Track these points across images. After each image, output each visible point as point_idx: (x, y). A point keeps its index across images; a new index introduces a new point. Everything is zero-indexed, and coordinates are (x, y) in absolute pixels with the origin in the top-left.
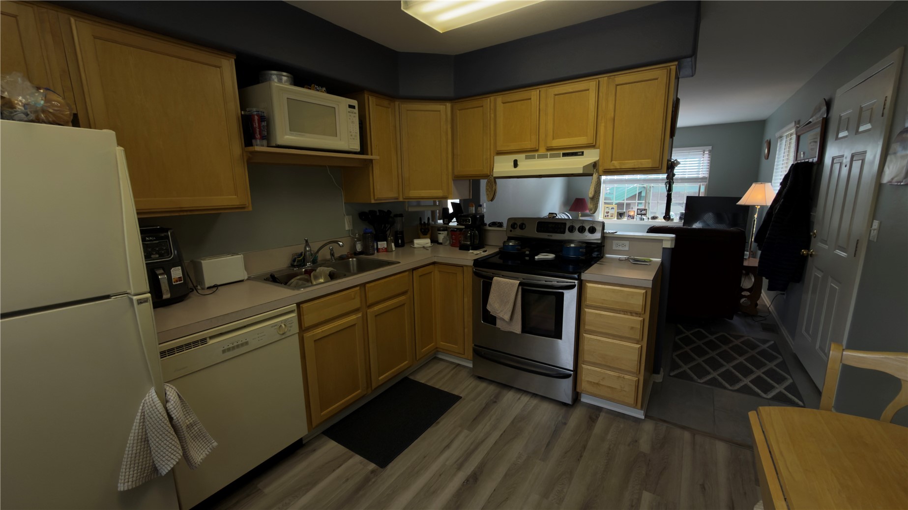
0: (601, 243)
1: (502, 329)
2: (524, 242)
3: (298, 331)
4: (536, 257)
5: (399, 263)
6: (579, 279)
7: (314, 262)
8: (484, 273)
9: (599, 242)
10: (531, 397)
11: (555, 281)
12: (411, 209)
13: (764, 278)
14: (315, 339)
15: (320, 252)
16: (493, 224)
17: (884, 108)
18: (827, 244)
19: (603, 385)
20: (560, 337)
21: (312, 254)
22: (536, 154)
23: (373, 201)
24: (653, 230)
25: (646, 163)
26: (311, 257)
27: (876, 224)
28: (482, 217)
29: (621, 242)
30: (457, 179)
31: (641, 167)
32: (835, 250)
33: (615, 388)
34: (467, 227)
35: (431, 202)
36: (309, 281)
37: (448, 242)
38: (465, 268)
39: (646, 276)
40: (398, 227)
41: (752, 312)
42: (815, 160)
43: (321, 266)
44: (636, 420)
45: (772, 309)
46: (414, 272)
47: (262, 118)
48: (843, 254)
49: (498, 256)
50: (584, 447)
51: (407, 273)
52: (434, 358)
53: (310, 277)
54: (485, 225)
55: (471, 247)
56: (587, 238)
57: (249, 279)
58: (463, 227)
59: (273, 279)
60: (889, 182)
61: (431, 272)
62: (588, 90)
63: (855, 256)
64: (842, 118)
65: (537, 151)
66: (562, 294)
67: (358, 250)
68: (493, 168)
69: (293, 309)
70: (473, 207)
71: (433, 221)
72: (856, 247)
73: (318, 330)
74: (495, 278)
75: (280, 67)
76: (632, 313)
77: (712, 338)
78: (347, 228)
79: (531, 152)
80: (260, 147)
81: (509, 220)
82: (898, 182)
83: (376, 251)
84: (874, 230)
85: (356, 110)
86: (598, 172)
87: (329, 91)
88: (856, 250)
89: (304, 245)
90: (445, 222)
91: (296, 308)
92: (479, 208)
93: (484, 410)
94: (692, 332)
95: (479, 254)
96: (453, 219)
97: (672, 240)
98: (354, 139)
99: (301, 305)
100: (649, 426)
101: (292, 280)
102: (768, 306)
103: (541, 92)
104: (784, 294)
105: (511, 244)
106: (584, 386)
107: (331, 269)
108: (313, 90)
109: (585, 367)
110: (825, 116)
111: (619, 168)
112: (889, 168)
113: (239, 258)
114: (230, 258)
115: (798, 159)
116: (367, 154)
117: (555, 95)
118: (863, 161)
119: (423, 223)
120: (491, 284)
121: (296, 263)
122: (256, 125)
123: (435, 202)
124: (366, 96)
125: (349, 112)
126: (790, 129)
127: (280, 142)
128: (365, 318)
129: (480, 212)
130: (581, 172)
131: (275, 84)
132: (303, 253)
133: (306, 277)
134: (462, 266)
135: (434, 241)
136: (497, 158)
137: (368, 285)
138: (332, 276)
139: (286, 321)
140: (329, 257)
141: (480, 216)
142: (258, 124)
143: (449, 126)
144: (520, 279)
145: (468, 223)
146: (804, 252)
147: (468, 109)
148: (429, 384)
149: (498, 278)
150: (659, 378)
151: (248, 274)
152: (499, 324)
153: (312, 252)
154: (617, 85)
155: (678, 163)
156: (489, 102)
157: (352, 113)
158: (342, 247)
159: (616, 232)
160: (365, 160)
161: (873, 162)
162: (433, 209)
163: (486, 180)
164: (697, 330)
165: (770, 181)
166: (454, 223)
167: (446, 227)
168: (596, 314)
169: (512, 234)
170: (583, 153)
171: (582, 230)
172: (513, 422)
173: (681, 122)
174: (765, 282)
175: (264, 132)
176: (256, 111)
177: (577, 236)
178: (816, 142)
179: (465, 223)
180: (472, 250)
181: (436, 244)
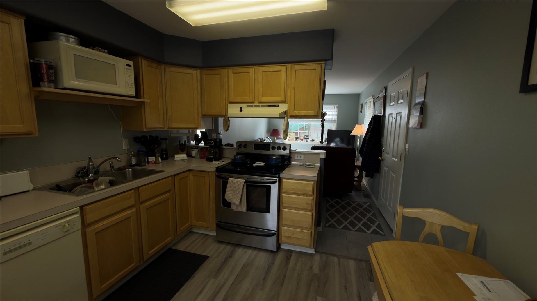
0: (289, 156)
1: (235, 210)
2: (247, 155)
3: (81, 227)
4: (254, 165)
5: (164, 171)
6: (279, 177)
7: (97, 173)
8: (223, 176)
9: (288, 155)
10: (253, 250)
11: (266, 179)
12: (172, 135)
13: (363, 171)
14: (96, 232)
15: (101, 166)
16: (228, 145)
17: (408, 94)
18: (389, 155)
19: (293, 238)
20: (269, 212)
21: (94, 168)
22: (253, 105)
23: (145, 130)
24: (314, 148)
25: (311, 113)
26: (93, 169)
27: (407, 145)
28: (221, 140)
29: (299, 155)
30: (204, 116)
31: (309, 115)
32: (392, 158)
33: (300, 238)
34: (211, 147)
35: (187, 131)
36: (91, 188)
37: (199, 156)
38: (210, 173)
39: (313, 174)
40: (164, 146)
41: (359, 188)
42: (382, 114)
43: (101, 176)
44: (311, 255)
45: (367, 186)
46: (176, 177)
47: (50, 67)
48: (396, 160)
49: (231, 165)
50: (285, 276)
51: (170, 178)
52: (190, 233)
53: (93, 185)
54: (223, 145)
55: (213, 159)
56: (282, 153)
57: (35, 189)
58: (209, 147)
59: (59, 188)
60: (411, 127)
61: (187, 176)
62: (281, 71)
63: (400, 161)
64: (392, 96)
65: (253, 103)
66: (270, 186)
67: (133, 163)
68: (227, 111)
69: (77, 211)
70: (214, 134)
71: (188, 142)
72: (401, 156)
73: (99, 225)
74: (230, 179)
75: (68, 31)
76: (307, 195)
77: (343, 203)
78: (124, 148)
79: (250, 103)
80: (47, 88)
81: (238, 142)
82: (415, 127)
83: (147, 163)
84: (407, 148)
85: (132, 68)
86: (287, 117)
87: (110, 53)
88: (401, 158)
89: (88, 161)
90: (196, 143)
91: (79, 211)
92: (218, 135)
93: (224, 263)
94: (334, 201)
95: (219, 163)
96: (201, 141)
97: (324, 154)
98: (130, 87)
99: (84, 208)
100: (317, 258)
101: (77, 188)
102: (366, 185)
103: (255, 70)
104: (372, 179)
105: (239, 157)
106: (283, 239)
107: (110, 178)
108: (97, 50)
109: (283, 228)
110: (385, 95)
111: (298, 115)
112: (411, 120)
113: (25, 173)
114: (15, 173)
115: (375, 114)
116: (141, 98)
117: (263, 72)
118: (401, 117)
119: (181, 144)
120: (227, 182)
121: (80, 175)
122: (44, 71)
123: (189, 131)
124: (140, 59)
125: (126, 69)
126: (370, 99)
127: (66, 85)
128: (138, 213)
129: (219, 137)
130: (278, 116)
131: (63, 43)
132: (87, 167)
133: (89, 185)
134: (208, 172)
135: (189, 155)
136: (229, 105)
137: (140, 188)
138: (112, 183)
139: (69, 221)
140: (109, 168)
141: (219, 140)
142: (46, 71)
143: (199, 84)
144: (245, 179)
145: (212, 144)
146: (380, 158)
147: (211, 74)
148: (186, 251)
149: (232, 179)
150: (320, 229)
151: (33, 185)
152: (233, 207)
153: (95, 166)
154: (296, 70)
155: (326, 114)
156: (224, 71)
157: (129, 69)
158: (121, 161)
159: (297, 150)
160: (139, 102)
161: (405, 118)
162: (188, 135)
163: (223, 118)
164: (336, 200)
165: (364, 124)
166: (202, 144)
167: (197, 146)
168: (289, 197)
169: (239, 151)
170: (279, 105)
171: (279, 148)
172: (242, 268)
173: (327, 92)
174: (364, 173)
175: (52, 77)
176: (44, 61)
177: (277, 152)
178: (382, 106)
179: (209, 144)
180: (214, 161)
181: (190, 157)
